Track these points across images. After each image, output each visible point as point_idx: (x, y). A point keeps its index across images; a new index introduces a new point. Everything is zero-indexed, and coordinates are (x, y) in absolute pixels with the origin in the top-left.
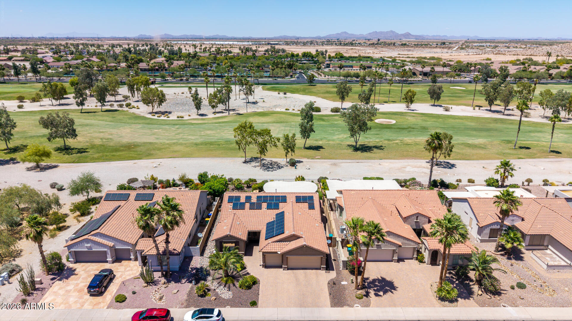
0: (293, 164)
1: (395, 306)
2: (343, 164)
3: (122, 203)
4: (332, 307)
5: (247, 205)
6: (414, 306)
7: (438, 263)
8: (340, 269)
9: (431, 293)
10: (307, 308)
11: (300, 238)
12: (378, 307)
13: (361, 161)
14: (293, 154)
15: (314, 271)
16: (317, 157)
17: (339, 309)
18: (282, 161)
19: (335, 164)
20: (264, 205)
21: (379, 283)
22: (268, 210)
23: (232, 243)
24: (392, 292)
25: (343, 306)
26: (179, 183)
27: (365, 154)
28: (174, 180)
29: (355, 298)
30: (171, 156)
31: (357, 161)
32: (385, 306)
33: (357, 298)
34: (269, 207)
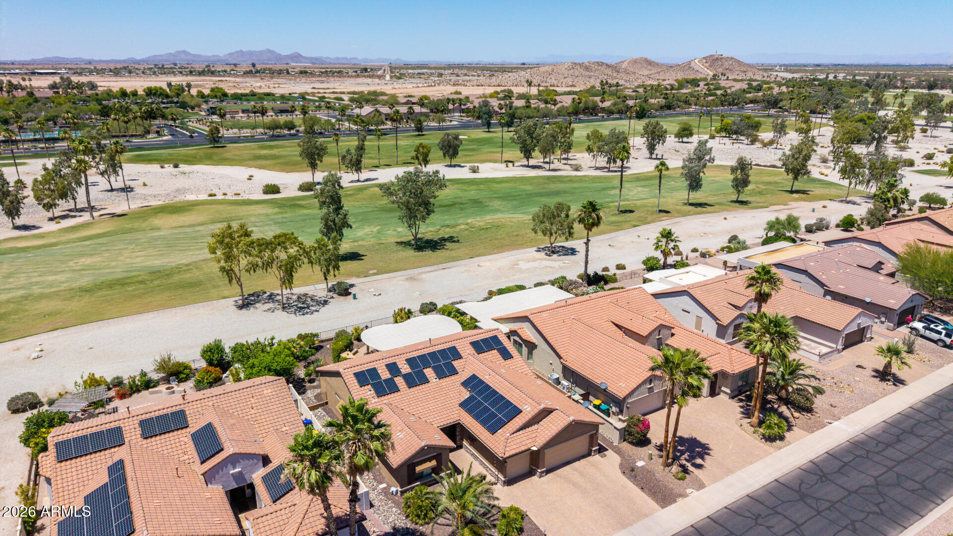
0: (344, 291)
1: (730, 472)
2: (424, 276)
3: (118, 454)
4: (663, 508)
5: (399, 381)
6: (751, 463)
7: (717, 392)
8: (614, 444)
9: (748, 437)
10: (634, 525)
11: (552, 412)
12: (715, 482)
13: (444, 265)
14: (336, 272)
15: (583, 462)
16: (371, 272)
17: (673, 505)
18: (319, 290)
19: (411, 279)
20: (429, 372)
21: (682, 446)
22: (442, 381)
23: (430, 460)
24: (708, 454)
25: (675, 501)
26: (155, 376)
27: (440, 253)
28: (144, 374)
29: (677, 481)
30: (50, 327)
31: (441, 266)
32: (722, 478)
33: (679, 479)
34: (441, 375)
